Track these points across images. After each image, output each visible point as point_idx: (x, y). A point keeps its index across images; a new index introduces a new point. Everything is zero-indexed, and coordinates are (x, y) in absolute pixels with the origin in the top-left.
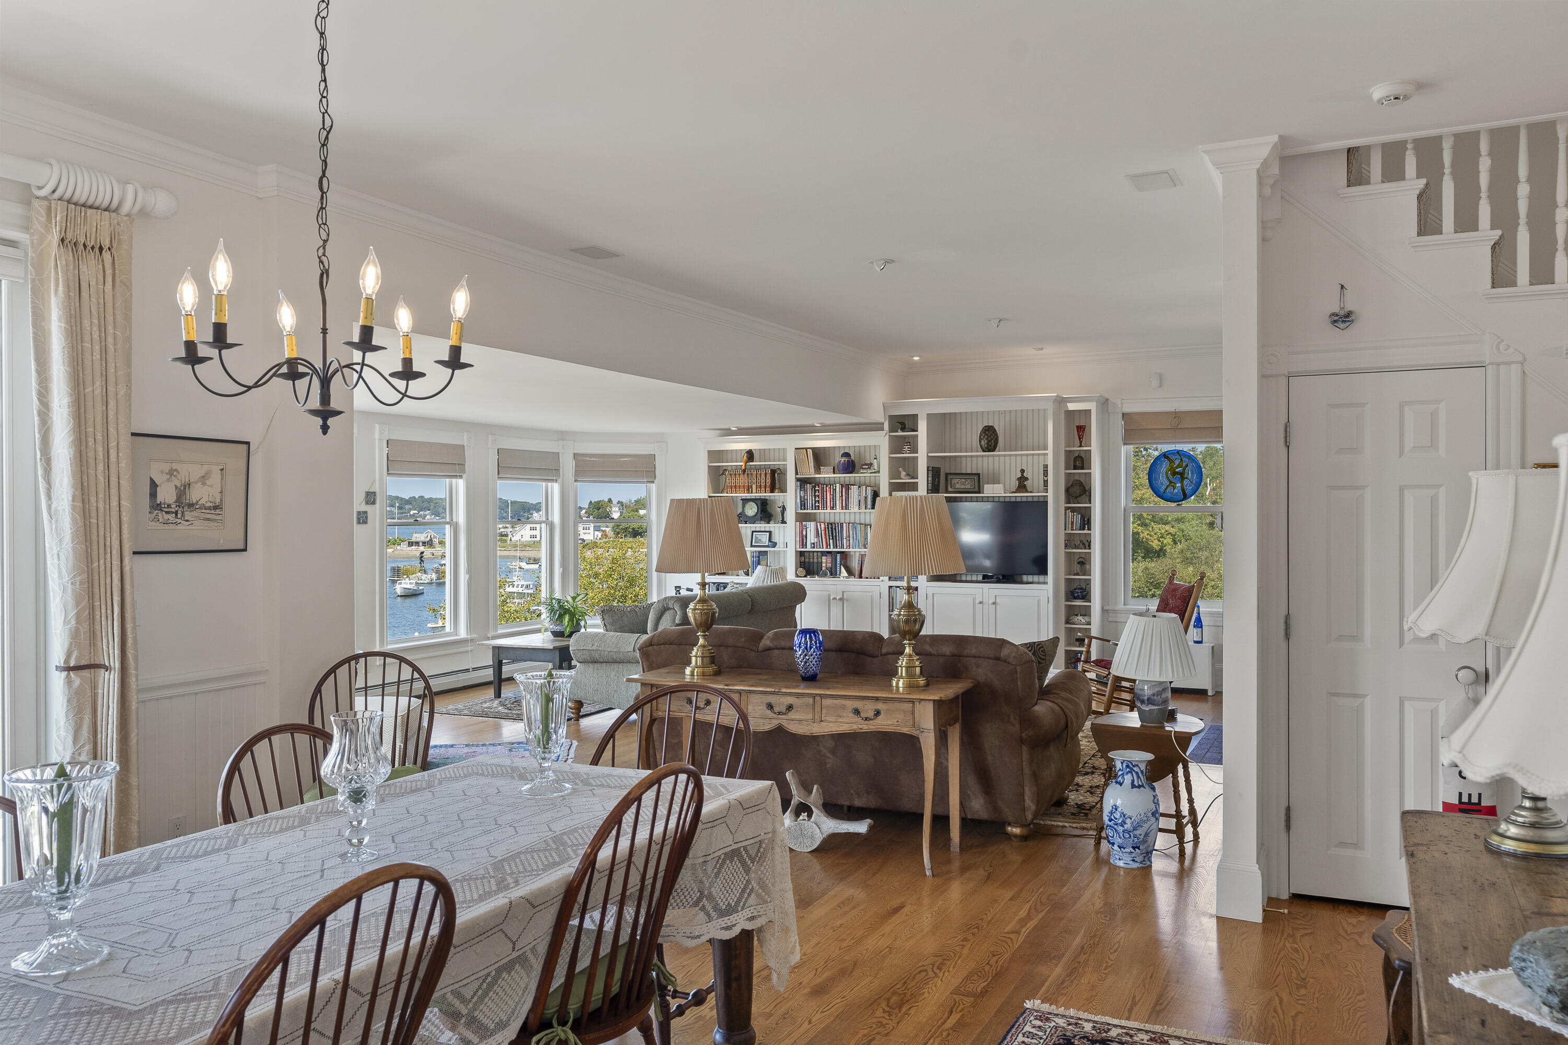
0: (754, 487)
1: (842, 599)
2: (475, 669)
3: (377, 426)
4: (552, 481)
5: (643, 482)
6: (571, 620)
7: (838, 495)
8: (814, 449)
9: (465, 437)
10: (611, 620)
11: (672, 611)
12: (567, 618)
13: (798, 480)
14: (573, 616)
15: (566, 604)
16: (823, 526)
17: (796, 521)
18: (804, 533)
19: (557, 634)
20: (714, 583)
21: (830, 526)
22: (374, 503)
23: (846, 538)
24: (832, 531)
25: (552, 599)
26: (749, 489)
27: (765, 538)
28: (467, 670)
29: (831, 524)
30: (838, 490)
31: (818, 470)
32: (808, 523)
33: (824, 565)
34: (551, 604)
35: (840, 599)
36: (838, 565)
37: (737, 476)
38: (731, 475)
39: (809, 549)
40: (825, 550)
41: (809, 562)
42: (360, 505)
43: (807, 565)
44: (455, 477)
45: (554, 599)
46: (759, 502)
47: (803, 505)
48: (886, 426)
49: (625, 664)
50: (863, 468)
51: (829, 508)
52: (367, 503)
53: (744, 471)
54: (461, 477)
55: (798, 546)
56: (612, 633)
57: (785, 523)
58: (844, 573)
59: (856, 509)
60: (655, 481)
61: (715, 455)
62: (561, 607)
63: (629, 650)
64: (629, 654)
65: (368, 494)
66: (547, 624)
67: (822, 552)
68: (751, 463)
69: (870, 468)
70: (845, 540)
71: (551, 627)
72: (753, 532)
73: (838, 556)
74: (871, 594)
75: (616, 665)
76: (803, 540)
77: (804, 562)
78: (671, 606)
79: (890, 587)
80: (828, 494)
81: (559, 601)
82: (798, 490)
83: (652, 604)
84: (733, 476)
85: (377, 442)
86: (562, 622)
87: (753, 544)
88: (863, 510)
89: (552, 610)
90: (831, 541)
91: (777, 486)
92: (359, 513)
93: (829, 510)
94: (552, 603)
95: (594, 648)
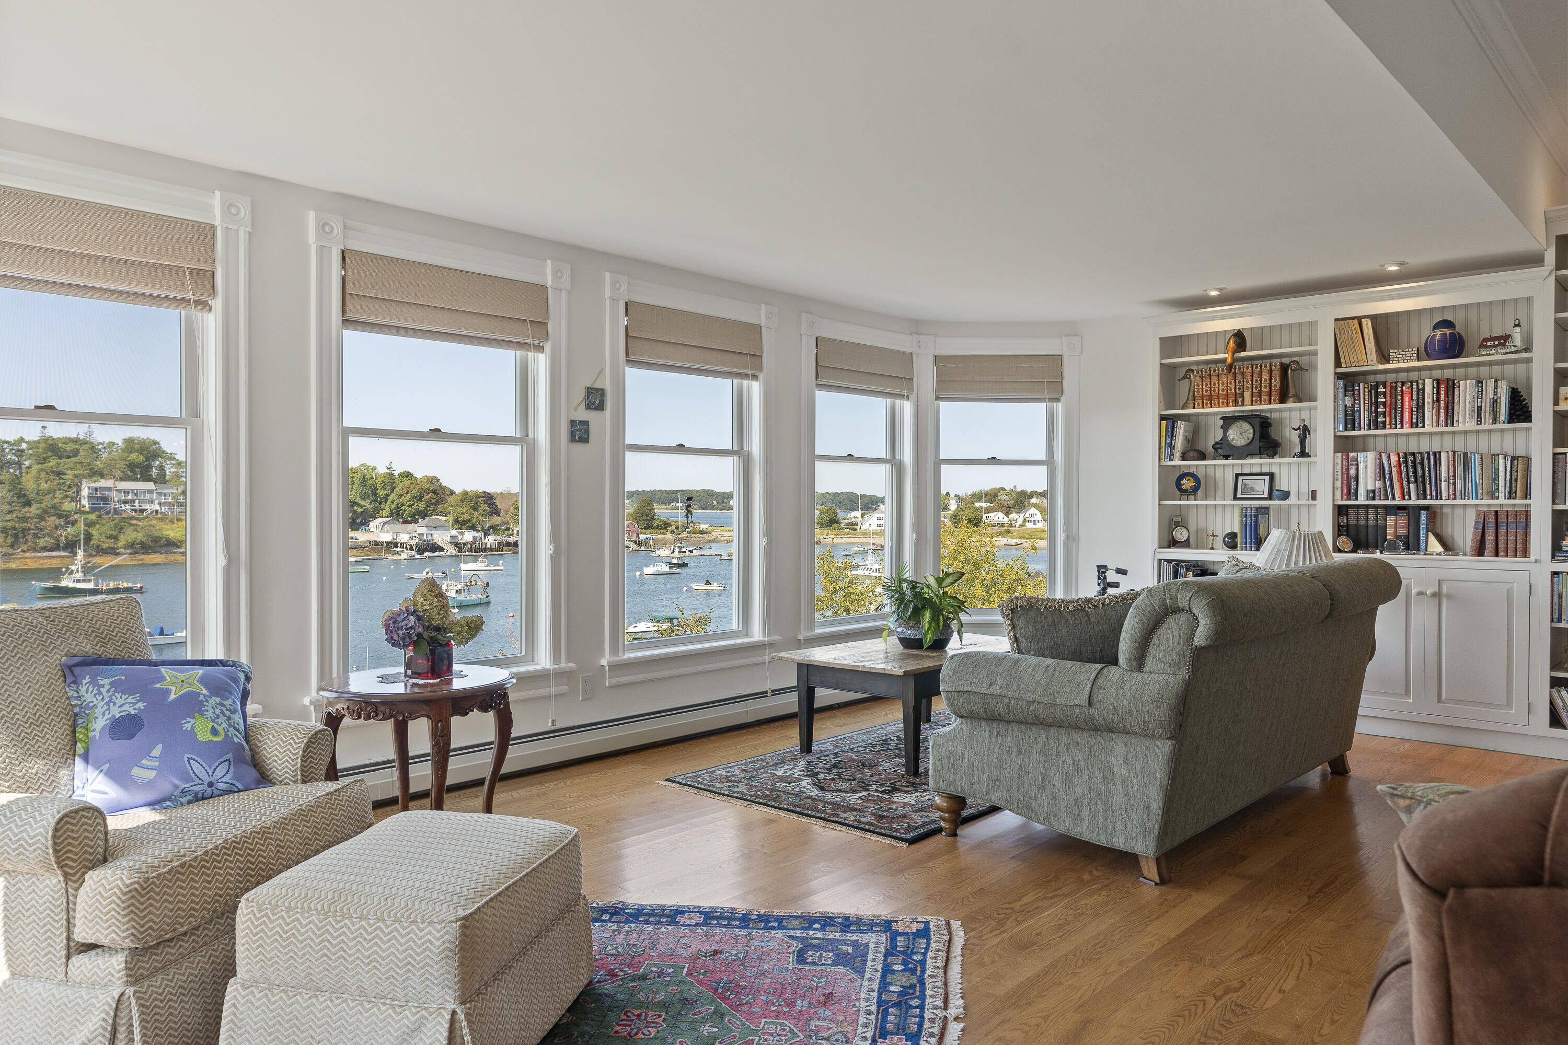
0: (1247, 395)
1: (1437, 595)
2: (776, 692)
3: (607, 275)
4: (901, 396)
5: (1043, 400)
6: (935, 619)
7: (1428, 400)
8: (1374, 318)
9: (763, 312)
10: (1031, 631)
11: (1184, 617)
12: (927, 616)
13: (1339, 376)
14: (937, 612)
15: (926, 590)
16: (1394, 458)
17: (1335, 451)
18: (1353, 472)
19: (910, 644)
20: (1169, 561)
21: (1410, 458)
22: (601, 407)
23: (1448, 480)
24: (1414, 466)
25: (901, 581)
26: (1237, 399)
27: (1261, 486)
28: (763, 694)
29: (1413, 454)
30: (1428, 389)
31: (1384, 357)
32: (1361, 456)
33: (1390, 531)
34: (899, 590)
35: (1434, 595)
36: (1423, 532)
37: (1214, 379)
38: (1202, 377)
39: (1362, 500)
40: (1398, 502)
41: (1357, 526)
42: (576, 409)
43: (1352, 532)
44: (745, 376)
45: (905, 580)
46: (1257, 422)
47: (1351, 421)
48: (1550, 256)
49: (1062, 731)
50: (1486, 347)
51: (1406, 426)
52: (589, 407)
53: (1230, 367)
54: (755, 377)
55: (1338, 496)
56: (1034, 660)
57: (1308, 455)
58: (1435, 546)
59: (1471, 425)
60: (1063, 399)
61: (1170, 345)
62: (918, 595)
63: (1077, 701)
64: (1077, 710)
65: (590, 391)
66: (891, 623)
67: (1385, 507)
68: (1243, 354)
69: (1503, 345)
70: (1444, 485)
71: (899, 630)
72: (1237, 475)
73: (1423, 516)
74: (1509, 586)
75: (1042, 731)
76: (1350, 485)
77: (1347, 526)
78: (1182, 603)
79: (1555, 574)
80: (1407, 399)
81: (913, 585)
82: (1341, 395)
83: (1134, 595)
84: (1206, 380)
85: (607, 302)
86: (918, 622)
87: (1239, 495)
88: (1488, 425)
89: (901, 602)
90: (1412, 486)
91: (1291, 390)
92: (573, 423)
93: (1407, 429)
94: (901, 587)
95: (995, 690)
